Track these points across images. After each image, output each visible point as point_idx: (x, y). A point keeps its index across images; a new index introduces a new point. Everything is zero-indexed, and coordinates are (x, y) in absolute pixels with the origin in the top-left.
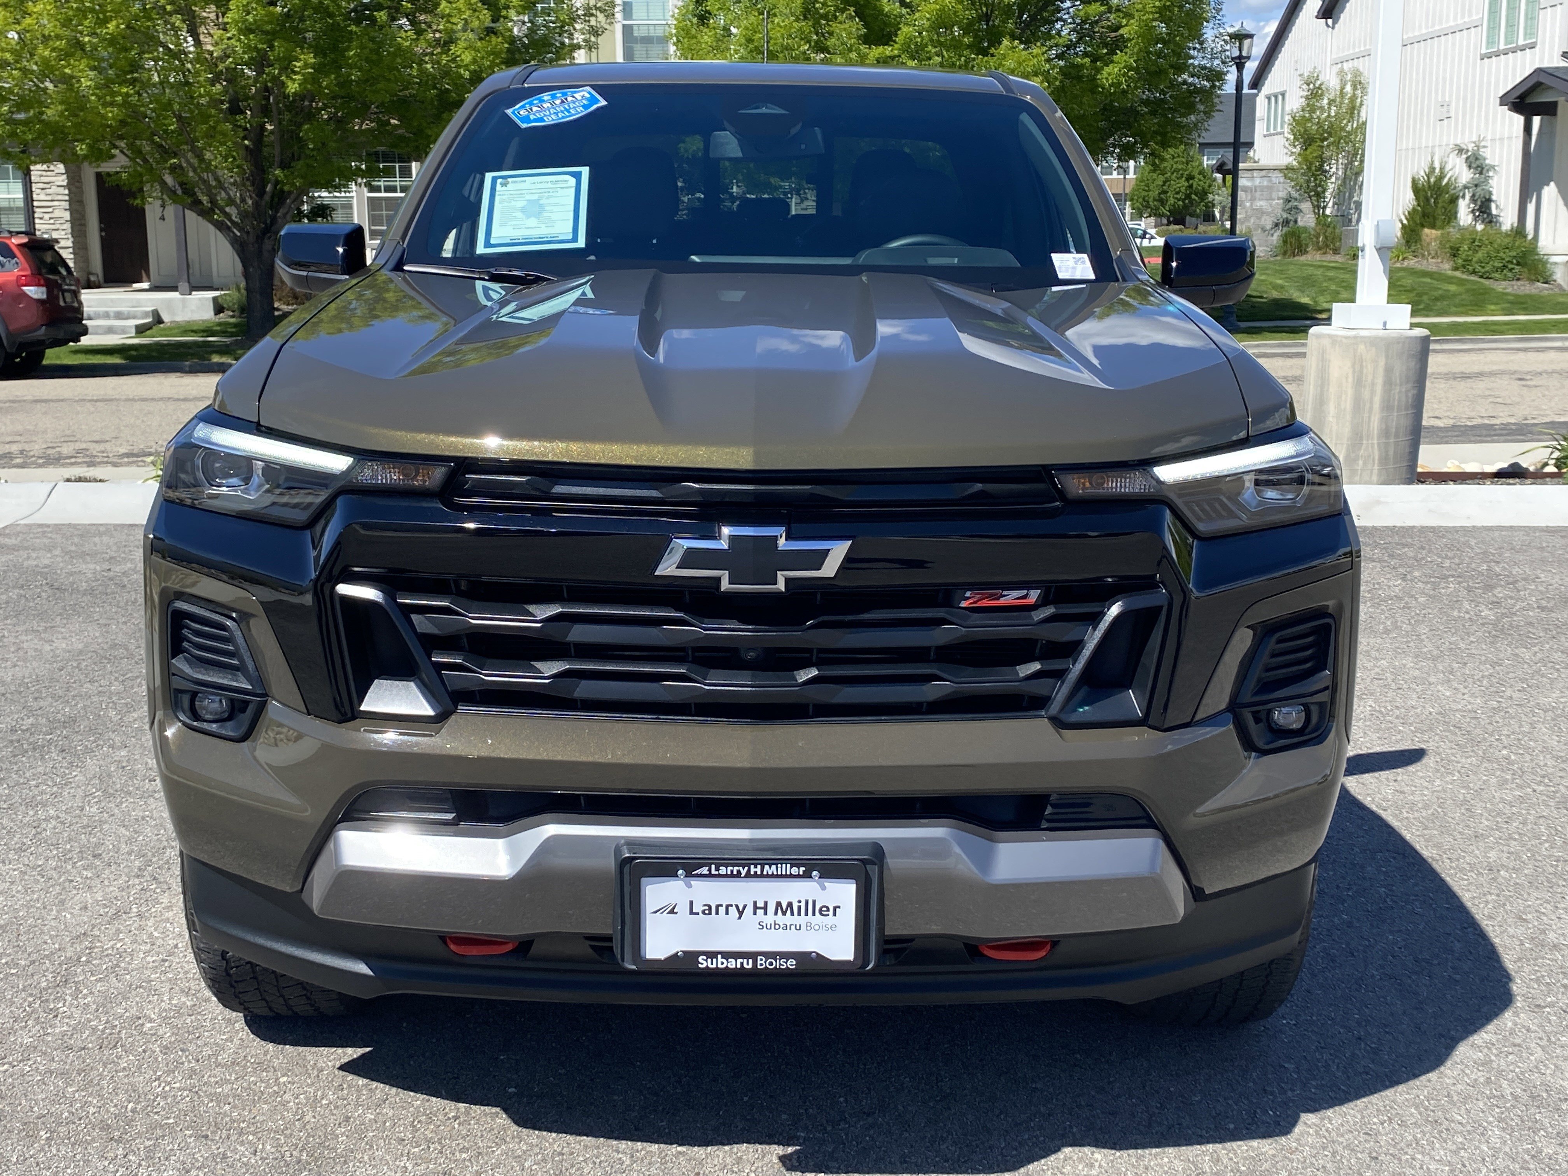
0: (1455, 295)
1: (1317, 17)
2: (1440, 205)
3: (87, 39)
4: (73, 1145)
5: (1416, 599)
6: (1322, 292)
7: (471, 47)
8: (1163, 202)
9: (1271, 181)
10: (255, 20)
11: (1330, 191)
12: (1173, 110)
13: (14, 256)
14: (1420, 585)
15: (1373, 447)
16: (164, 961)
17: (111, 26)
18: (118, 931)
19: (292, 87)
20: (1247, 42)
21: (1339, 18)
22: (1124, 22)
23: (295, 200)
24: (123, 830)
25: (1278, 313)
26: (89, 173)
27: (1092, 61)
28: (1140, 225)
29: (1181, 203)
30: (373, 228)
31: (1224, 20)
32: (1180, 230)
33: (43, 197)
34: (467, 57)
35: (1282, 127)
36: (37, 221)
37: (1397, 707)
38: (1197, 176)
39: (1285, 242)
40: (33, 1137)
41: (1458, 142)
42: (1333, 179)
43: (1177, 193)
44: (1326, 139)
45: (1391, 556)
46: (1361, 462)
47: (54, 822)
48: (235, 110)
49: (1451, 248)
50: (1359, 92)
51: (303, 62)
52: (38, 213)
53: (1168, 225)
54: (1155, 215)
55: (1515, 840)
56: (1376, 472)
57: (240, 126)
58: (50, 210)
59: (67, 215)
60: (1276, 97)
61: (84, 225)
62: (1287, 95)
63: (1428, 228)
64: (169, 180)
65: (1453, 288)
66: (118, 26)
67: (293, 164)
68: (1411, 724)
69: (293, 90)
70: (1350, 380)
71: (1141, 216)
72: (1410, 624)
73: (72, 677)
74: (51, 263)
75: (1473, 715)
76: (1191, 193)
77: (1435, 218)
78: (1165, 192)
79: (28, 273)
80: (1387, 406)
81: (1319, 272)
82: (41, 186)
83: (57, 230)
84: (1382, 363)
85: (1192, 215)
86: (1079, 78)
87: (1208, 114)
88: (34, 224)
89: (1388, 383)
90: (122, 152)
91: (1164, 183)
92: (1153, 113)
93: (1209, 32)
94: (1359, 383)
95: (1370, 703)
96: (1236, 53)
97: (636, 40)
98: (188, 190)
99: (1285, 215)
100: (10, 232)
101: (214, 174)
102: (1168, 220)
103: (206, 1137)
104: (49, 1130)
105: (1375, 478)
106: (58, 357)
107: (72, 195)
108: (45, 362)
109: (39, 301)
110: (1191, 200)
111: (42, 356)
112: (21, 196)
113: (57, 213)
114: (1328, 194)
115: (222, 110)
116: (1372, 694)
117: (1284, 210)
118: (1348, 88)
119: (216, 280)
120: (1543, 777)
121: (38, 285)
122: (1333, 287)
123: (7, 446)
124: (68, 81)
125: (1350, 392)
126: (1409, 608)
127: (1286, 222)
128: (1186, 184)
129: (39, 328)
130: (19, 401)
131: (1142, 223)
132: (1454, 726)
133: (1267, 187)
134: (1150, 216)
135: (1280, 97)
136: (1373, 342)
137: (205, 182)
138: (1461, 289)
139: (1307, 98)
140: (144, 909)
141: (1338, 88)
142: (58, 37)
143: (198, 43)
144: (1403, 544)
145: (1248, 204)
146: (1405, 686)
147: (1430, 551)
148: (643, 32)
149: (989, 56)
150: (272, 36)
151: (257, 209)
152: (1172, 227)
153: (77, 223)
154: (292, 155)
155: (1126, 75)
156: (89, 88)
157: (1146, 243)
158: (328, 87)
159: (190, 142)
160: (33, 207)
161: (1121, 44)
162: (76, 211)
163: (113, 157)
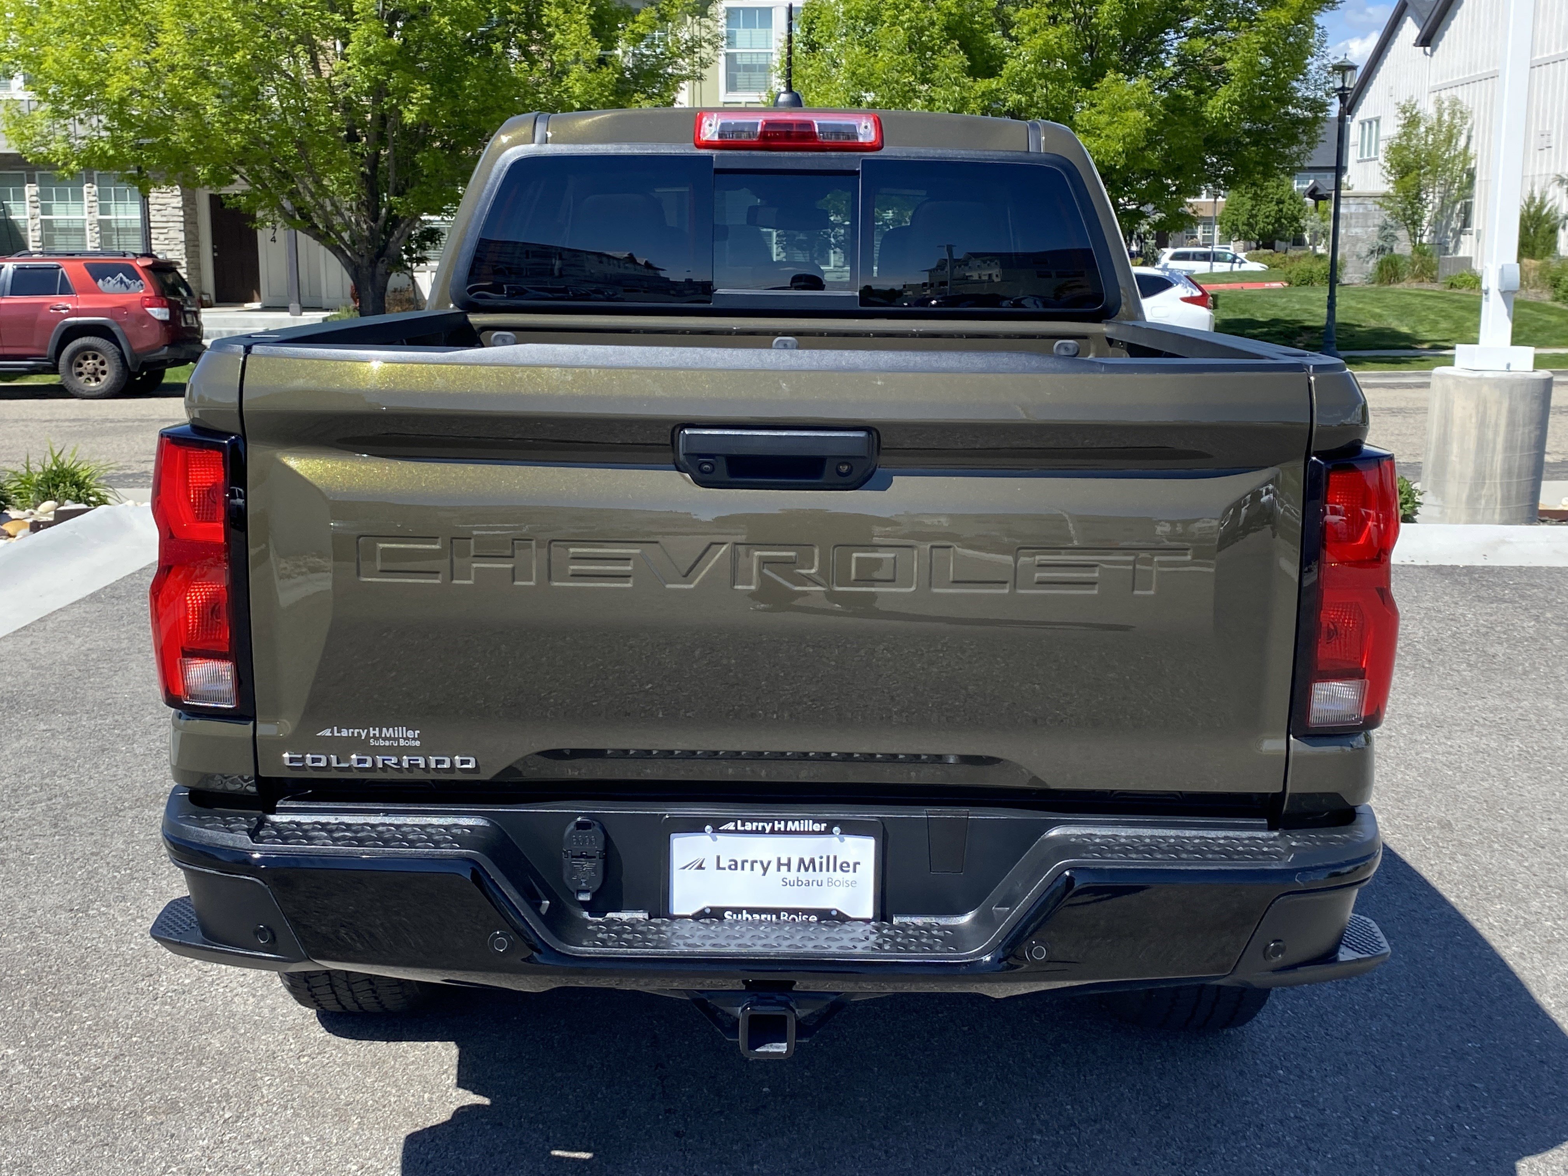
0: (1555, 327)
1: (1415, 45)
2: (1539, 235)
3: (213, 69)
4: (384, 1129)
5: (1551, 641)
6: (1421, 321)
7: (582, 78)
8: (1252, 227)
9: (1366, 208)
10: (376, 52)
11: (1427, 219)
12: (1276, 141)
13: (138, 278)
14: (1554, 627)
15: (1495, 487)
17: (238, 57)
19: (409, 117)
20: (1349, 75)
21: (1437, 46)
22: (1229, 55)
23: (408, 225)
25: (1377, 342)
26: (203, 197)
27: (1195, 94)
28: (1229, 249)
29: (1270, 227)
31: (1328, 51)
32: (1271, 254)
33: (159, 218)
34: (578, 89)
35: (1376, 153)
36: (153, 241)
37: (1544, 748)
38: (1288, 201)
39: (1381, 269)
40: (346, 1122)
41: (1559, 172)
42: (1430, 207)
43: (1267, 217)
44: (1422, 167)
45: (1522, 597)
46: (1483, 502)
48: (353, 138)
49: (1552, 279)
50: (1457, 121)
51: (422, 92)
52: (154, 234)
53: (1257, 249)
54: (1245, 239)
56: (1498, 511)
57: (357, 154)
58: (165, 231)
59: (182, 236)
60: (1370, 123)
61: (198, 246)
62: (1381, 122)
63: (1528, 257)
64: (287, 204)
65: (1554, 319)
66: (244, 57)
67: (408, 191)
68: (1559, 765)
69: (409, 120)
70: (1474, 420)
71: (1230, 239)
72: (1548, 666)
74: (173, 284)
76: (1281, 218)
77: (1534, 248)
78: (1255, 216)
79: (153, 294)
80: (1510, 447)
81: (1417, 301)
82: (159, 207)
83: (174, 251)
84: (1506, 405)
85: (1281, 240)
86: (1183, 111)
87: (1311, 144)
88: (150, 245)
89: (1512, 424)
90: (242, 177)
91: (1253, 207)
92: (1255, 143)
93: (1313, 64)
94: (1482, 424)
95: (1517, 743)
96: (1339, 84)
97: (738, 68)
98: (305, 214)
99: (1381, 243)
100: (135, 254)
101: (331, 199)
102: (1257, 244)
103: (501, 1124)
104: (359, 1116)
105: (1497, 517)
106: (177, 377)
107: (187, 217)
108: (165, 381)
109: (163, 322)
110: (1281, 225)
111: (162, 375)
112: (139, 217)
113: (172, 234)
114: (1425, 223)
115: (339, 137)
116: (1518, 734)
117: (1379, 238)
118: (1446, 117)
119: (325, 303)
121: (163, 306)
122: (1432, 317)
123: (143, 465)
124: (193, 109)
125: (1474, 432)
126: (1545, 649)
127: (1382, 250)
128: (1276, 208)
129: (162, 348)
130: (148, 420)
131: (1231, 247)
133: (1363, 214)
134: (1239, 240)
135: (1374, 123)
136: (1497, 384)
137: (322, 207)
138: (1562, 320)
139: (1404, 126)
141: (1435, 116)
142: (186, 67)
143: (318, 72)
144: (1532, 585)
145: (1343, 231)
146: (1549, 727)
147: (1559, 592)
148: (746, 61)
149: (1092, 89)
150: (391, 67)
151: (371, 234)
152: (1262, 251)
153: (191, 244)
154: (407, 181)
155: (1230, 109)
156: (214, 115)
157: (1236, 268)
158: (444, 117)
159: (310, 169)
160: (150, 228)
161: (1225, 77)
162: (190, 232)
163: (233, 182)
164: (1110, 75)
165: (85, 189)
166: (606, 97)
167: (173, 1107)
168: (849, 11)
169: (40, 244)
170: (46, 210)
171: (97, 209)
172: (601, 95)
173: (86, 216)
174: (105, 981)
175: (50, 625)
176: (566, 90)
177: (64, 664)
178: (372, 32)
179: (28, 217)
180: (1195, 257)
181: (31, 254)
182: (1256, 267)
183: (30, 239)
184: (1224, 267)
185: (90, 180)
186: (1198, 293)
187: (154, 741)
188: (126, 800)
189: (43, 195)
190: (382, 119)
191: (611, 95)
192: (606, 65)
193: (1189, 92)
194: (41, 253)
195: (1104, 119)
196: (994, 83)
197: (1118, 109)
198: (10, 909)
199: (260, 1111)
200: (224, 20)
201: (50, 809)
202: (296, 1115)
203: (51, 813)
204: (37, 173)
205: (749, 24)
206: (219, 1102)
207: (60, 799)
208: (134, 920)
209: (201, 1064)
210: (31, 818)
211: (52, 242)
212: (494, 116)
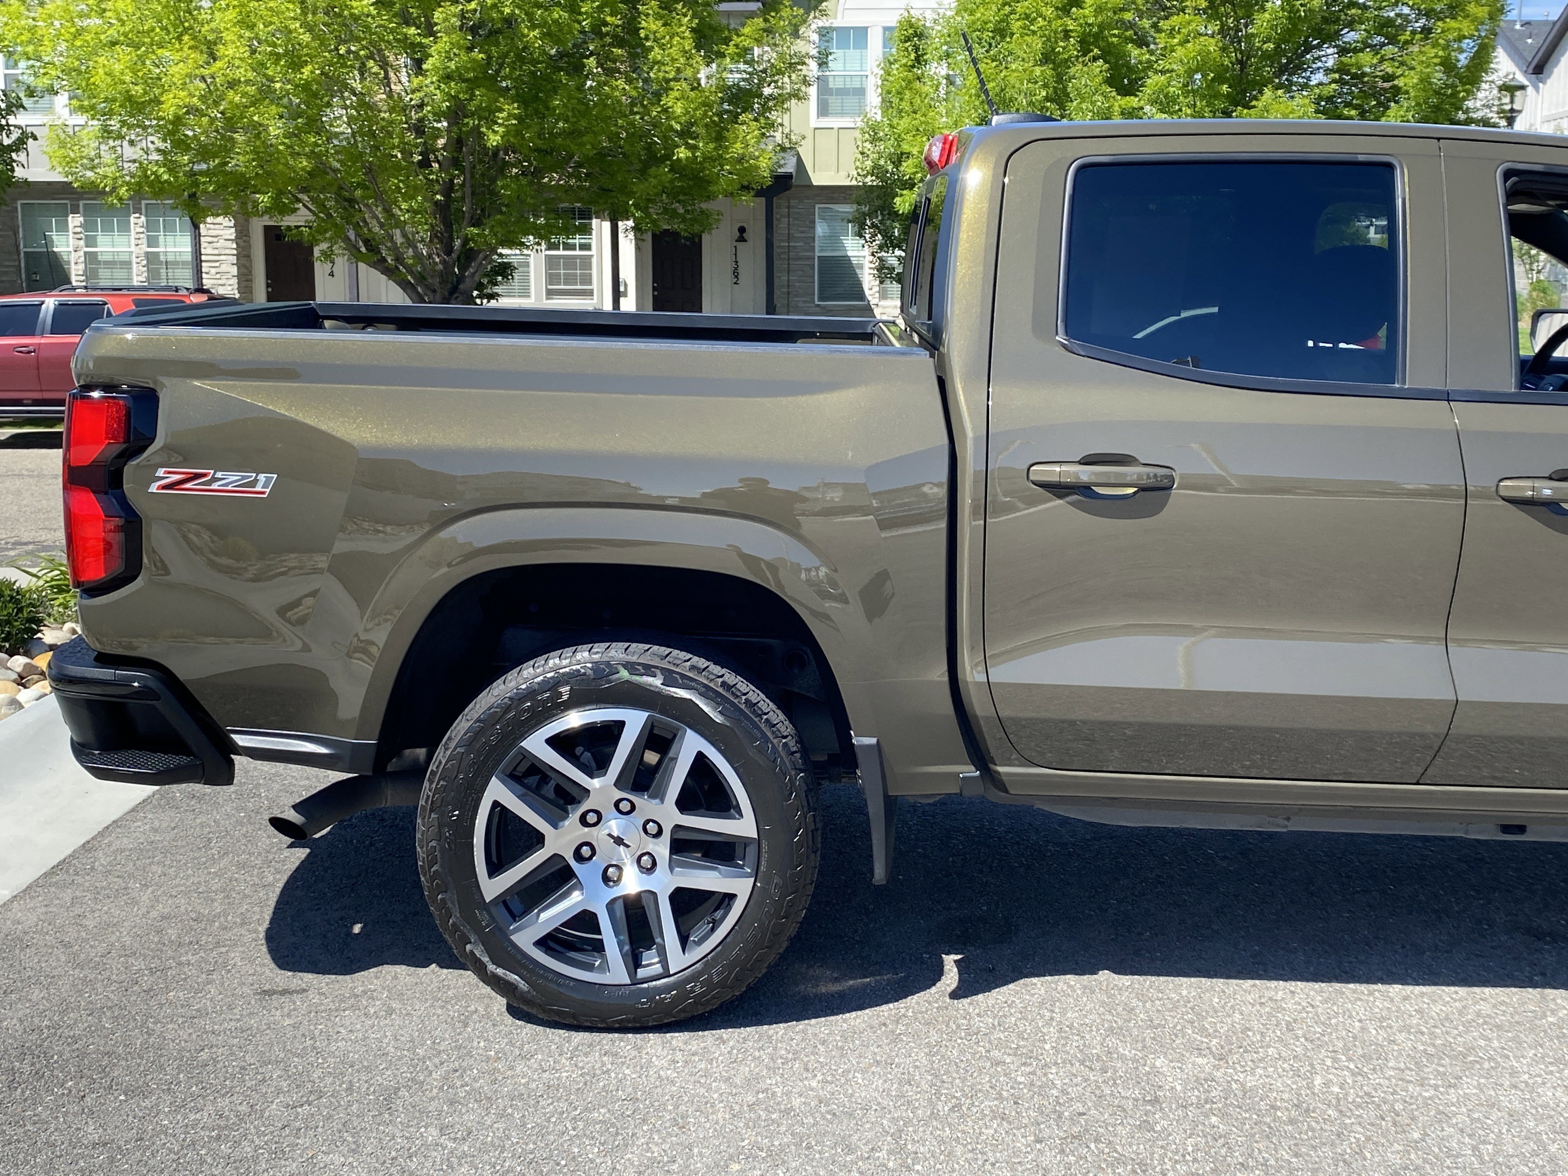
3: (278, 85)
7: (683, 97)
10: (457, 68)
17: (306, 71)
19: (494, 139)
20: (1518, 95)
22: (1399, 71)
23: (484, 259)
26: (257, 226)
30: (550, 287)
33: (210, 251)
34: (678, 109)
36: (204, 275)
48: (425, 162)
51: (507, 112)
52: (205, 266)
57: (430, 181)
58: (217, 264)
59: (234, 270)
61: (251, 280)
64: (353, 235)
66: (312, 72)
67: (485, 221)
69: (495, 144)
82: (210, 239)
83: (224, 285)
88: (202, 278)
90: (304, 205)
96: (1508, 106)
97: (830, 92)
98: (372, 247)
100: (187, 289)
101: (401, 230)
107: (240, 249)
112: (190, 249)
113: (224, 268)
115: (413, 163)
124: (256, 129)
137: (391, 239)
142: (249, 83)
148: (839, 84)
149: (1250, 108)
150: (472, 84)
151: (445, 268)
153: (244, 278)
154: (483, 210)
156: (277, 137)
158: (531, 139)
159: (379, 197)
160: (201, 261)
162: (243, 266)
163: (295, 211)
164: (1268, 93)
165: (132, 220)
166: (711, 118)
168: (974, 23)
169: (83, 278)
170: (91, 241)
171: (145, 241)
172: (704, 115)
173: (133, 248)
176: (665, 112)
178: (454, 45)
179: (71, 249)
181: (74, 289)
183: (73, 273)
185: (138, 210)
189: (88, 226)
190: (457, 144)
194: (86, 288)
200: (290, 32)
204: (81, 203)
205: (843, 45)
211: (96, 277)
212: (585, 139)
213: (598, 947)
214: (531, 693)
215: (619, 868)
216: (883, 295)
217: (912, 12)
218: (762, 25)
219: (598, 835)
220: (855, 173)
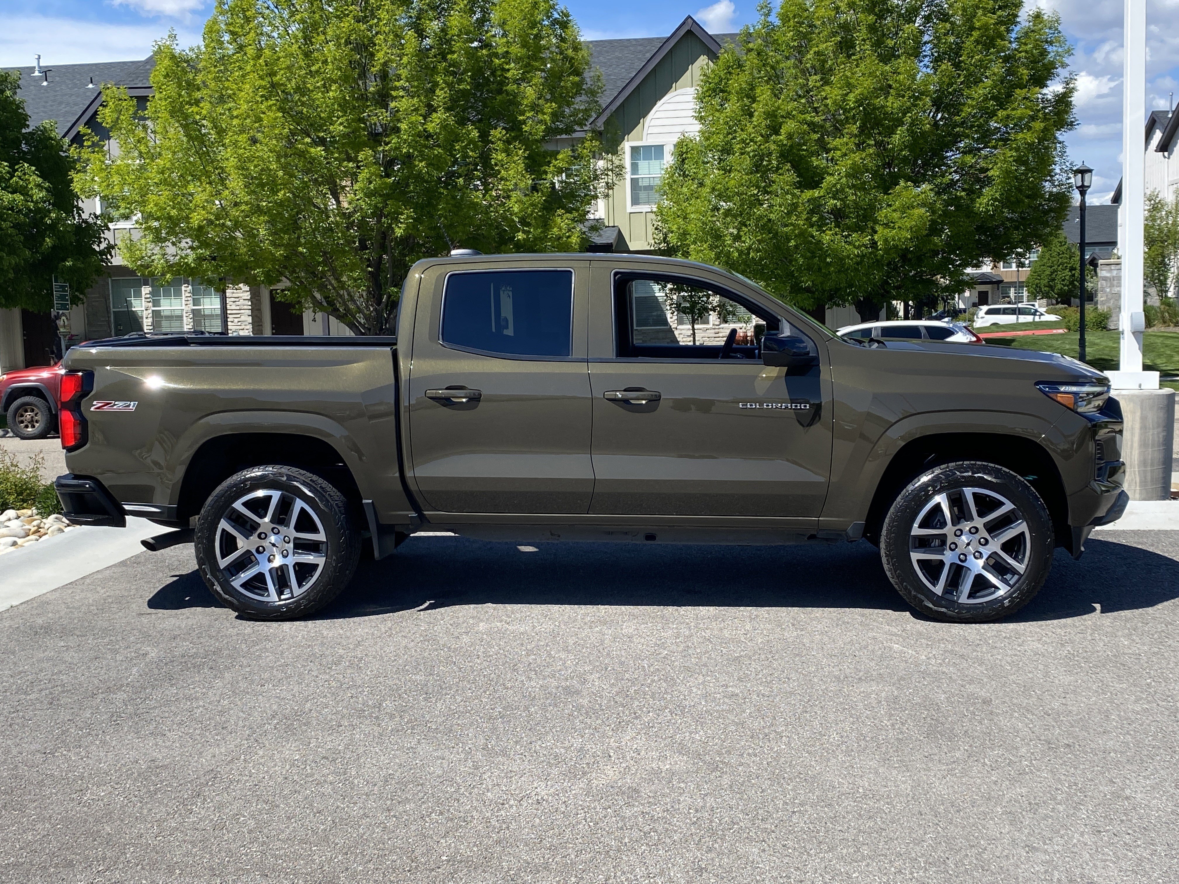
1: (1156, 151)
3: (264, 204)
6: (1160, 356)
7: (519, 201)
8: (1052, 288)
10: (375, 188)
11: (1170, 279)
15: (1135, 474)
16: (256, 785)
18: (232, 769)
19: (399, 232)
20: (1087, 176)
21: (1173, 151)
22: (991, 166)
24: (241, 714)
26: (265, 291)
27: (968, 194)
28: (1033, 305)
29: (1066, 288)
32: (1065, 308)
33: (233, 307)
34: (516, 209)
36: (229, 323)
37: (1086, 651)
40: (171, 872)
42: (1173, 271)
43: (1063, 280)
44: (1165, 241)
47: (201, 709)
48: (363, 247)
51: (407, 215)
52: (230, 318)
53: (1055, 305)
54: (1046, 297)
55: (1130, 735)
56: (1138, 491)
57: (366, 258)
58: (238, 316)
59: (250, 319)
61: (261, 326)
64: (318, 296)
66: (284, 195)
67: (401, 283)
68: (1091, 663)
69: (400, 234)
71: (1035, 298)
73: (222, 624)
75: (1138, 657)
76: (1073, 281)
78: (1054, 280)
80: (1144, 444)
81: (1159, 341)
82: (233, 299)
83: (243, 329)
84: (1138, 414)
85: (1075, 297)
88: (227, 326)
89: (1144, 427)
90: (286, 277)
91: (1052, 273)
95: (1069, 648)
96: (1080, 184)
97: (640, 189)
98: (330, 302)
101: (347, 290)
102: (1057, 301)
107: (253, 306)
110: (1074, 286)
112: (219, 307)
113: (243, 318)
114: (1169, 281)
115: (353, 247)
120: (1168, 696)
122: (1168, 352)
124: (251, 231)
128: (1070, 274)
131: (1036, 304)
132: (1121, 664)
134: (1042, 298)
136: (1131, 399)
137: (341, 296)
139: (1149, 211)
140: (248, 757)
141: (1174, 203)
142: (246, 203)
143: (338, 202)
145: (1108, 290)
148: (645, 183)
149: (888, 194)
150: (387, 198)
151: (376, 313)
152: (1060, 306)
153: (256, 324)
155: (992, 205)
156: (265, 235)
157: (1037, 319)
158: (423, 231)
159: (333, 270)
160: (227, 314)
161: (988, 181)
162: (256, 316)
163: (279, 281)
164: (902, 183)
165: (183, 288)
166: (537, 213)
167: (70, 864)
169: (151, 328)
170: (156, 303)
171: (191, 302)
172: (533, 212)
173: (184, 307)
174: (51, 793)
175: (88, 581)
176: (508, 210)
177: (89, 605)
178: (372, 174)
179: (143, 309)
180: (1005, 312)
182: (1052, 318)
183: (145, 324)
184: (1029, 318)
185: (186, 282)
186: (974, 339)
187: (130, 652)
188: (101, 688)
189: (154, 293)
190: (382, 234)
191: (539, 211)
192: (537, 192)
193: (963, 194)
195: (896, 215)
196: (816, 193)
197: (906, 209)
198: (7, 752)
199: (121, 866)
201: (51, 693)
202: (143, 868)
203: (50, 696)
204: (150, 278)
205: (648, 158)
206: (98, 861)
207: (59, 688)
208: (82, 759)
209: (95, 840)
210: (37, 699)
211: (160, 327)
212: (458, 229)
213: (267, 590)
214: (235, 485)
215: (274, 556)
216: (680, 322)
217: (686, 135)
218: (570, 153)
219: (266, 543)
220: (653, 242)
